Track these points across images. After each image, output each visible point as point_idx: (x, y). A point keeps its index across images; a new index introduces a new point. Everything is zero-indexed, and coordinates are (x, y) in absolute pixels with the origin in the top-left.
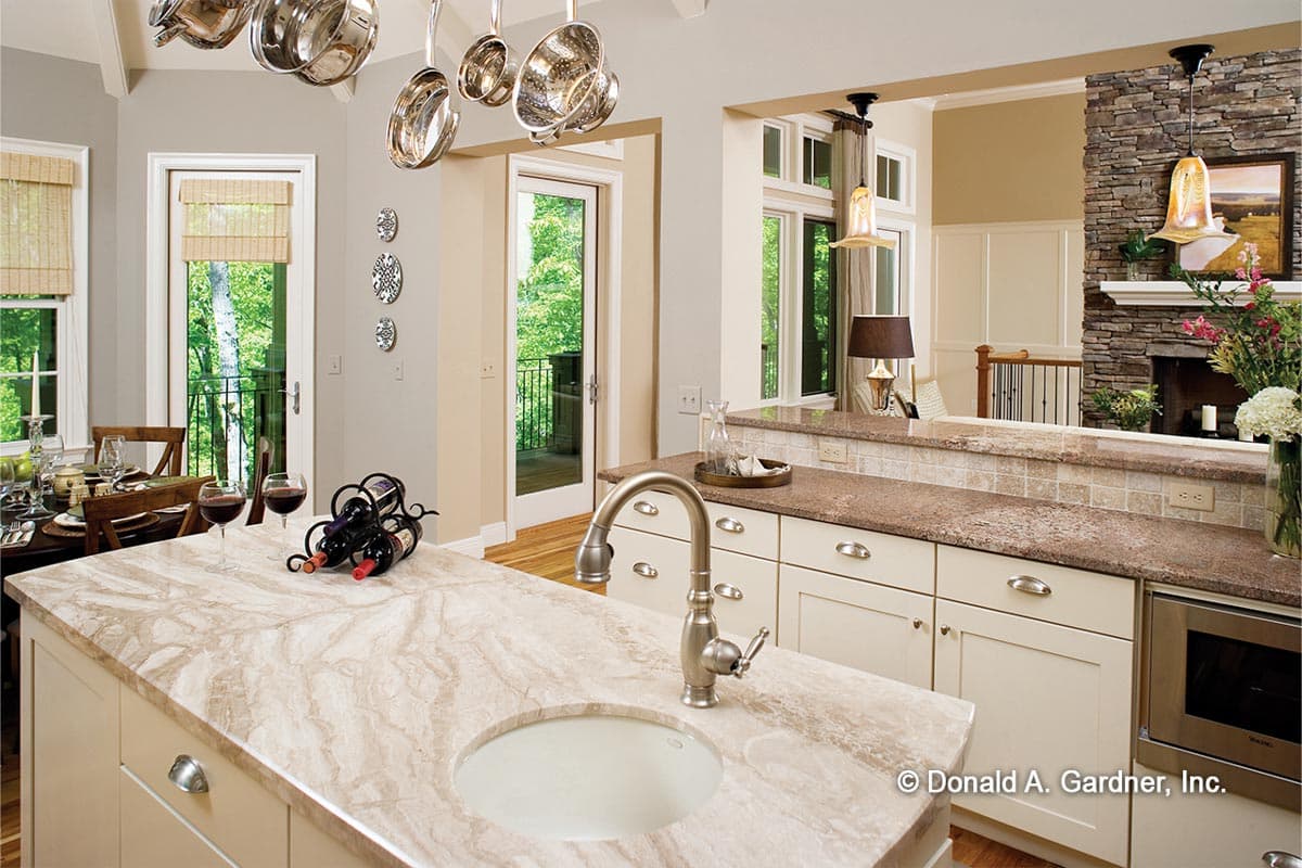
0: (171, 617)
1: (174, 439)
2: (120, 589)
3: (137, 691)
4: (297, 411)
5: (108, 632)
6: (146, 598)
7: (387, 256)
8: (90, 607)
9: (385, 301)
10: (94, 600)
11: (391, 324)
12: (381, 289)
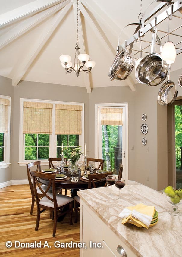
0: (112, 208)
1: (102, 162)
2: (100, 198)
3: (108, 226)
4: (124, 157)
5: (100, 209)
6: (106, 201)
7: (144, 124)
8: (94, 202)
9: (144, 134)
10: (95, 200)
11: (145, 139)
12: (143, 132)
